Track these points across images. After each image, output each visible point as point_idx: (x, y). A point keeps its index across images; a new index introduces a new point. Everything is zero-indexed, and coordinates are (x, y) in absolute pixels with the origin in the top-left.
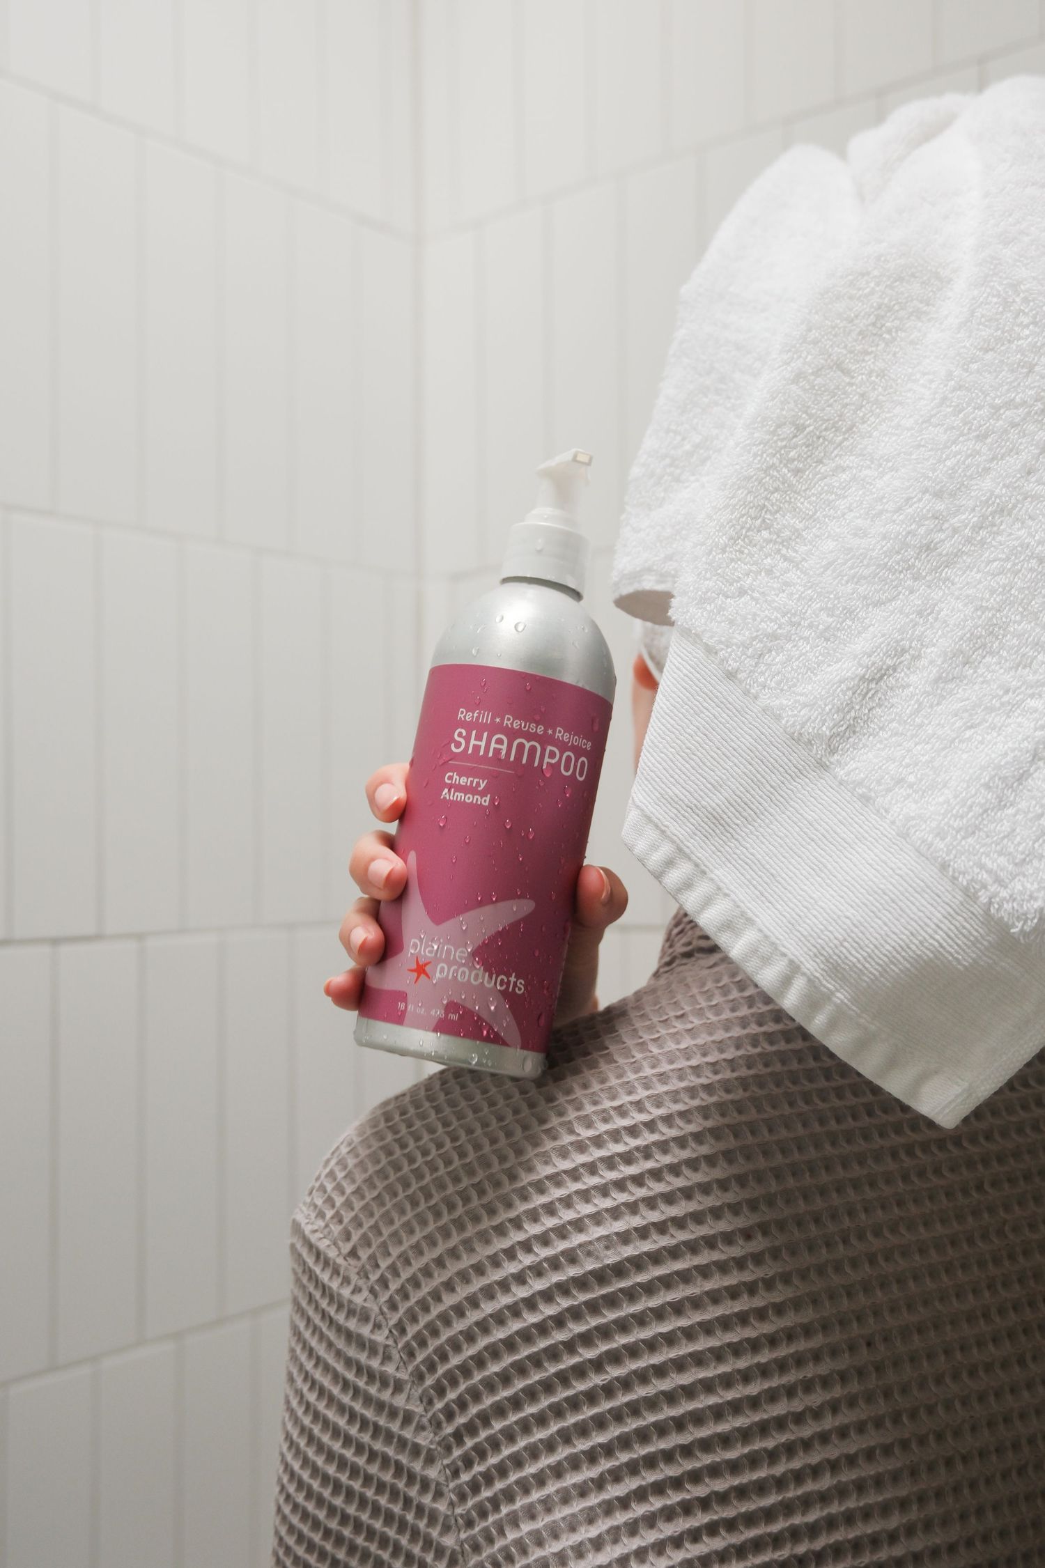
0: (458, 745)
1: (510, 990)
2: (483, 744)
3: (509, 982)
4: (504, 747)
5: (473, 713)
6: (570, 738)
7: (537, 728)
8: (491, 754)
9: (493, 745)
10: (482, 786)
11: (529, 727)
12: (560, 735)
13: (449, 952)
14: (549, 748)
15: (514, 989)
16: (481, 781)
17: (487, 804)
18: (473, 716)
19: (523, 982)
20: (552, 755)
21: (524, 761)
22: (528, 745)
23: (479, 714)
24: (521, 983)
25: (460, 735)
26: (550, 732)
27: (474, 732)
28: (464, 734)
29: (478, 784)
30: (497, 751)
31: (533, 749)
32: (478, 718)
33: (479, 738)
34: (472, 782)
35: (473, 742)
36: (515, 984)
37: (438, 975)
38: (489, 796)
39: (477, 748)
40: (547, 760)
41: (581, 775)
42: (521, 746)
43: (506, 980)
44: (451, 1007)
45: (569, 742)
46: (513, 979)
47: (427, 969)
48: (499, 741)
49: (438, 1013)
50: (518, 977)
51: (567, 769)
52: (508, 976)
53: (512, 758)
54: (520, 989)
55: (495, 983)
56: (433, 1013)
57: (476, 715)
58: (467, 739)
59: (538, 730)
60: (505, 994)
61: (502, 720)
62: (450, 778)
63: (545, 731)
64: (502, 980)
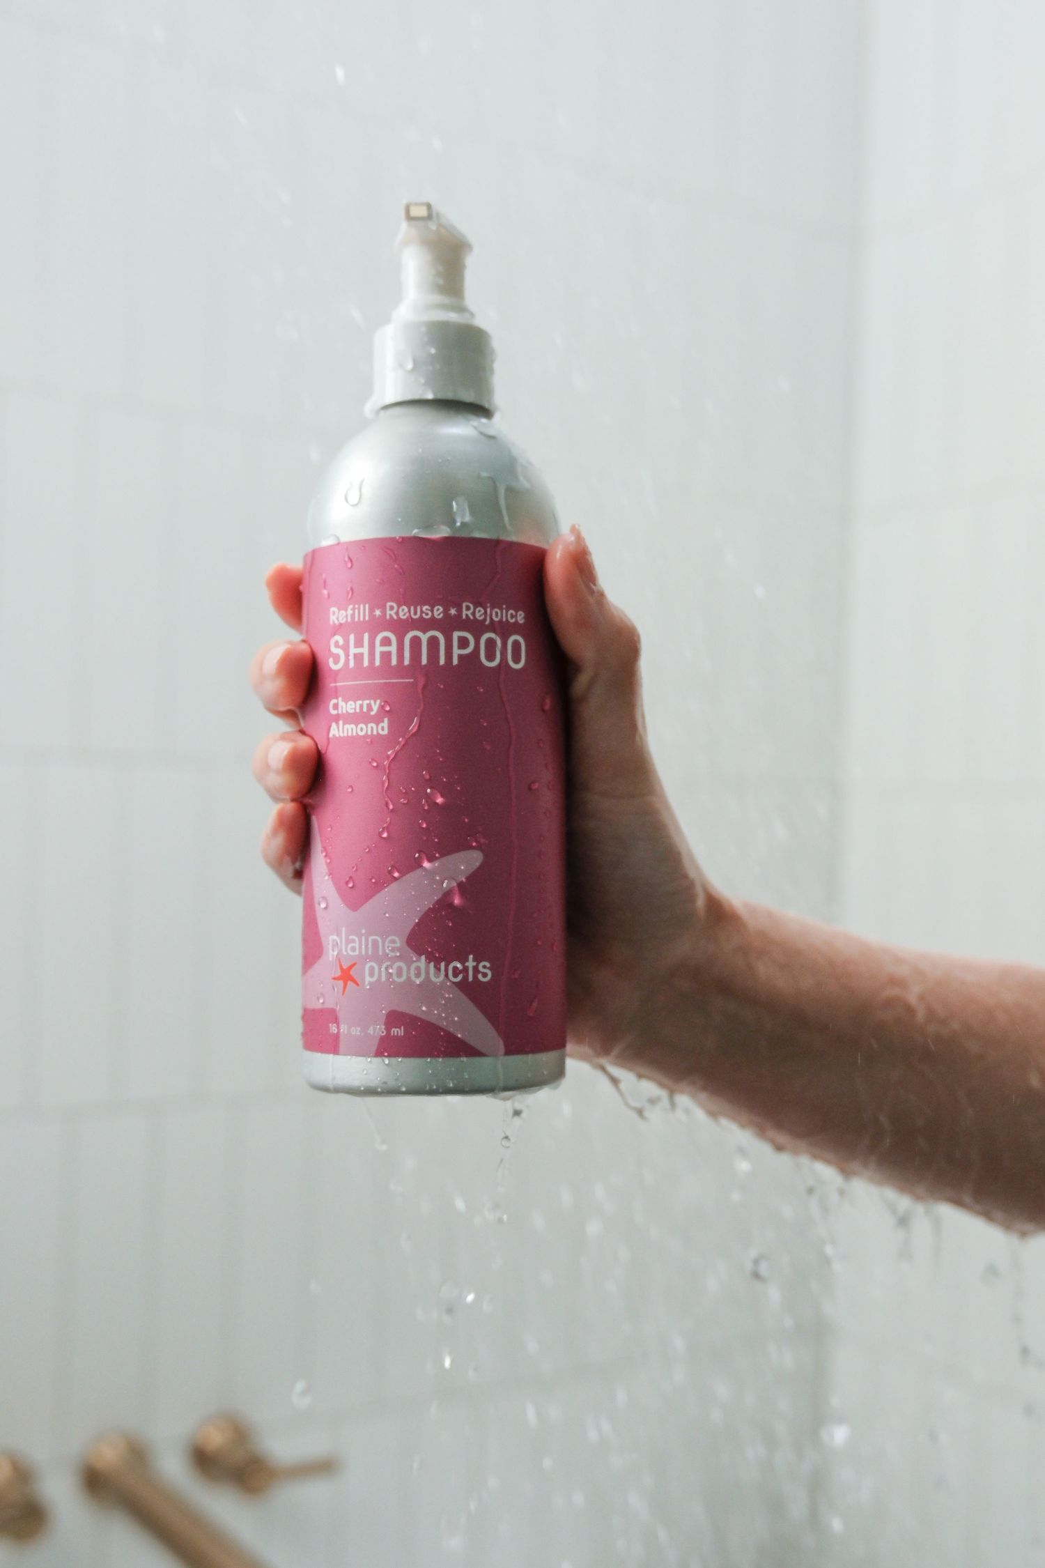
0: (336, 659)
1: (471, 979)
2: (365, 650)
3: (466, 970)
4: (393, 649)
5: (346, 610)
6: (486, 612)
7: (432, 611)
8: (377, 663)
9: (379, 649)
10: (375, 708)
11: (422, 612)
12: (469, 613)
13: (375, 943)
14: (456, 635)
15: (475, 977)
16: (372, 702)
17: (386, 732)
18: (347, 616)
19: (488, 965)
20: (463, 643)
21: (424, 661)
22: (424, 638)
23: (353, 609)
24: (484, 967)
25: (336, 644)
26: (453, 612)
27: (353, 637)
28: (341, 642)
29: (370, 707)
30: (386, 656)
32: (353, 615)
33: (359, 643)
34: (361, 706)
35: (353, 651)
36: (476, 970)
37: (368, 979)
38: (386, 720)
39: (360, 658)
40: (456, 652)
41: (517, 659)
42: (416, 642)
43: (461, 967)
44: (394, 1018)
45: (485, 620)
46: (471, 964)
47: (355, 973)
48: (386, 642)
49: (378, 1030)
50: (478, 960)
51: (490, 657)
52: (463, 960)
53: (408, 661)
54: (485, 975)
55: (447, 975)
56: (371, 1031)
57: (350, 612)
58: (346, 648)
59: (436, 614)
60: (464, 986)
61: (384, 612)
62: (336, 706)
63: (446, 611)
64: (455, 968)
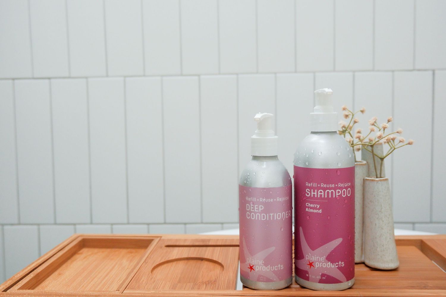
0: (308, 194)
2: (316, 193)
3: (339, 264)
4: (323, 194)
8: (319, 197)
9: (319, 194)
10: (318, 207)
11: (330, 186)
12: (340, 185)
13: (318, 258)
14: (337, 191)
15: (341, 265)
16: (318, 205)
17: (321, 212)
18: (311, 185)
19: (343, 262)
20: (339, 192)
21: (330, 197)
22: (330, 192)
23: (313, 184)
24: (343, 263)
25: (308, 191)
26: (337, 185)
27: (312, 190)
28: (309, 190)
30: (321, 195)
31: (332, 192)
33: (314, 192)
34: (315, 206)
35: (312, 193)
36: (341, 264)
37: (316, 266)
38: (321, 210)
39: (314, 195)
40: (337, 194)
41: (349, 195)
42: (328, 193)
43: (338, 264)
44: (323, 275)
45: (343, 186)
46: (340, 263)
47: (313, 264)
48: (321, 192)
49: (319, 278)
50: (341, 262)
51: (344, 195)
52: (338, 262)
53: (326, 197)
54: (343, 265)
55: (335, 266)
56: (317, 277)
58: (310, 192)
59: (333, 186)
60: (338, 268)
61: (320, 185)
62: (308, 205)
63: (335, 185)
64: (337, 264)
